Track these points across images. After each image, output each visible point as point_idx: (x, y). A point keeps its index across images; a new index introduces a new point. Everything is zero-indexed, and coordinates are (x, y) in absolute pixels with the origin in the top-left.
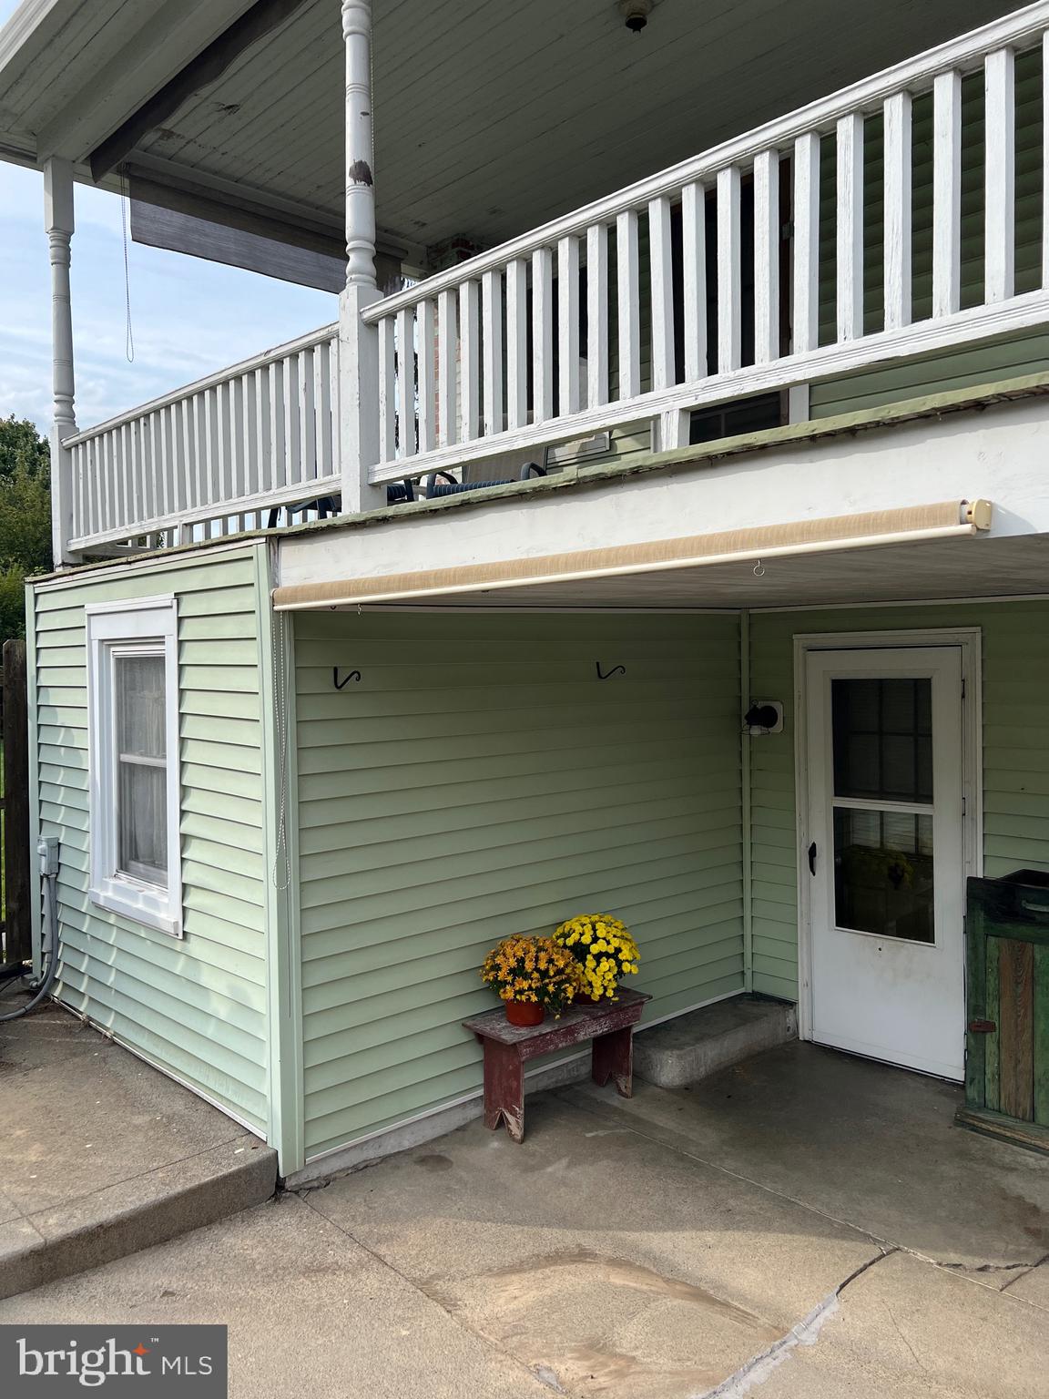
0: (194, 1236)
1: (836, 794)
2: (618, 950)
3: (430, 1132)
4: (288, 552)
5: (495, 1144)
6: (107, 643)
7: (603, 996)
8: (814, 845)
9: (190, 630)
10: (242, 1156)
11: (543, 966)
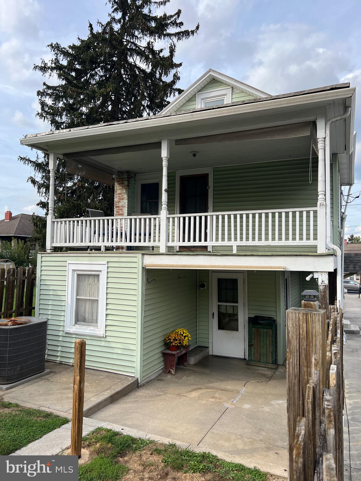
0: (130, 394)
1: (218, 302)
2: (188, 335)
3: (156, 375)
4: (146, 257)
5: (169, 376)
6: (74, 271)
7: (186, 345)
8: (213, 313)
9: (110, 270)
10: (131, 381)
11: (179, 338)
